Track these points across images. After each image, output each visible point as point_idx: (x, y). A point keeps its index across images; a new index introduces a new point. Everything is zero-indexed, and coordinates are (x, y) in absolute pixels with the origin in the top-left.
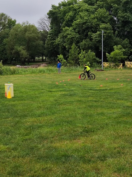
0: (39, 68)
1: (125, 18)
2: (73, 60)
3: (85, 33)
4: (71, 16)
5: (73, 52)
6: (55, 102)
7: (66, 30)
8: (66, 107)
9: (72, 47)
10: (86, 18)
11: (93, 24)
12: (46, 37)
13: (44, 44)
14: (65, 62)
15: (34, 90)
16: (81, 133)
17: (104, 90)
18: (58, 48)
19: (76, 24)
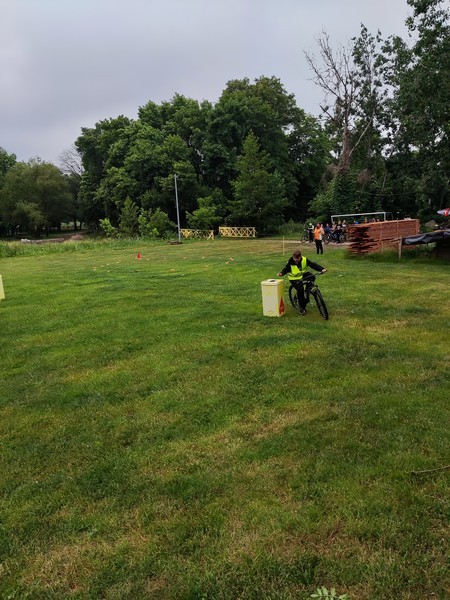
0: (65, 243)
1: (215, 153)
2: (128, 226)
3: (148, 179)
4: (119, 149)
5: (127, 213)
6: (83, 304)
7: (114, 173)
8: (101, 311)
9: (125, 203)
10: (148, 152)
11: (162, 163)
12: (78, 186)
13: (76, 197)
14: (113, 231)
15: (47, 284)
16: (120, 353)
17: (175, 277)
18: (102, 206)
19: (131, 162)
